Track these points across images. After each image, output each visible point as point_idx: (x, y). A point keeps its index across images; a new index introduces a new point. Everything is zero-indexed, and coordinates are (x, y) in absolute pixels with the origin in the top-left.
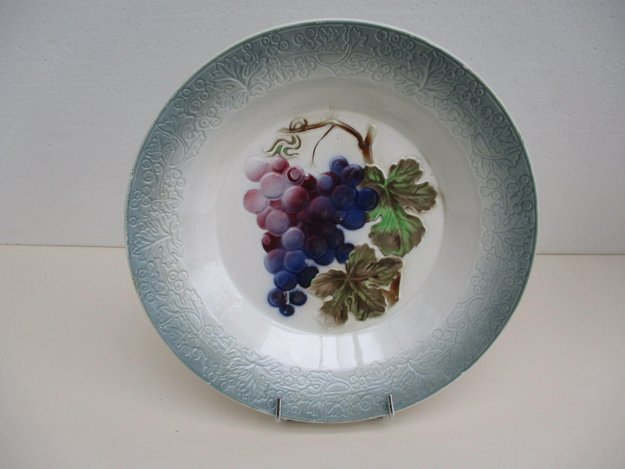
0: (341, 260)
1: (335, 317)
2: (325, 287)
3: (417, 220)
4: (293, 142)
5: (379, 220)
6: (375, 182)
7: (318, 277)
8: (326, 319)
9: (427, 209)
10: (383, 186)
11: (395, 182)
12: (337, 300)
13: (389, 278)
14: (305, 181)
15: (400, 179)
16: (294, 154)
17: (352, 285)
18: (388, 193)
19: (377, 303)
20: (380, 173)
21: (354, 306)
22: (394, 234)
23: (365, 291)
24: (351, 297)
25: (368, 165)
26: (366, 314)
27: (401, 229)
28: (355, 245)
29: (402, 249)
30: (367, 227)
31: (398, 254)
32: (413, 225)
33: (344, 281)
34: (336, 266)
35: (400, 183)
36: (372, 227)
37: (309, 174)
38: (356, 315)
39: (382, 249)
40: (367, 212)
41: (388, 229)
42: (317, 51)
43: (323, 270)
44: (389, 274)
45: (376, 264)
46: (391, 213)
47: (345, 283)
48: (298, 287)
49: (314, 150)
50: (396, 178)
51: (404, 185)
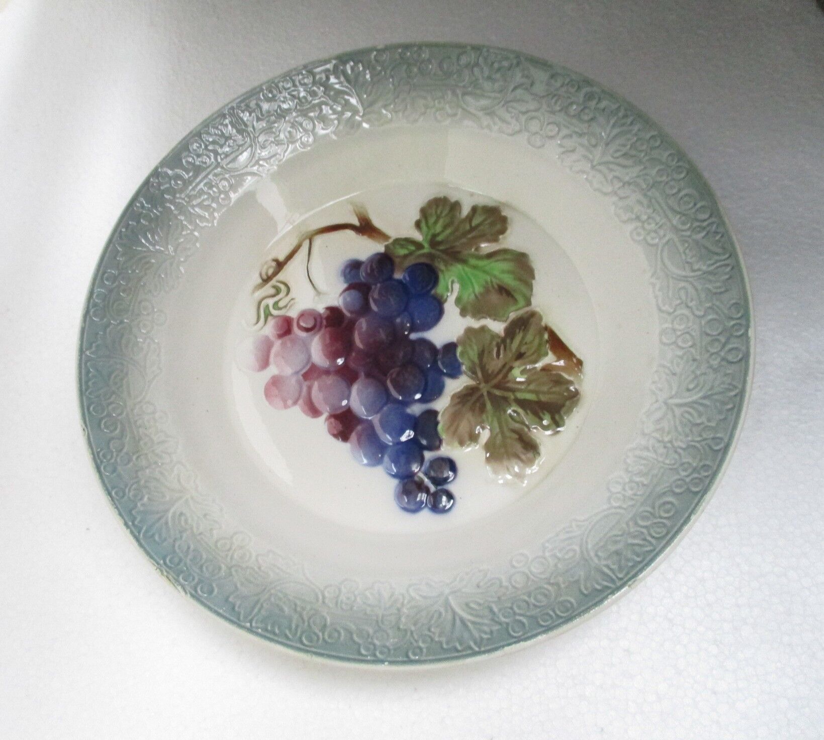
0: (454, 373)
1: (517, 457)
2: (464, 427)
3: (505, 251)
4: (278, 291)
5: (457, 288)
6: (411, 254)
7: (442, 419)
8: (507, 467)
9: (503, 231)
10: (424, 251)
11: (434, 236)
12: (498, 430)
13: (540, 345)
14: (328, 318)
15: (438, 228)
16: (290, 302)
17: (497, 392)
18: (438, 253)
19: (556, 389)
20: (409, 241)
21: (529, 419)
22: (491, 289)
23: (524, 386)
24: (512, 409)
25: (386, 243)
26: (557, 417)
27: (495, 277)
28: (455, 340)
29: (519, 298)
30: (451, 308)
31: (520, 306)
32: (505, 260)
33: (482, 395)
34: (454, 386)
35: (443, 231)
36: (455, 303)
37: (324, 308)
39: (494, 317)
40: (433, 292)
41: (478, 289)
42: (218, 164)
43: (441, 404)
44: (533, 340)
45: (504, 341)
46: (464, 270)
47: (486, 398)
48: (428, 455)
49: (308, 280)
50: (432, 231)
51: (448, 231)
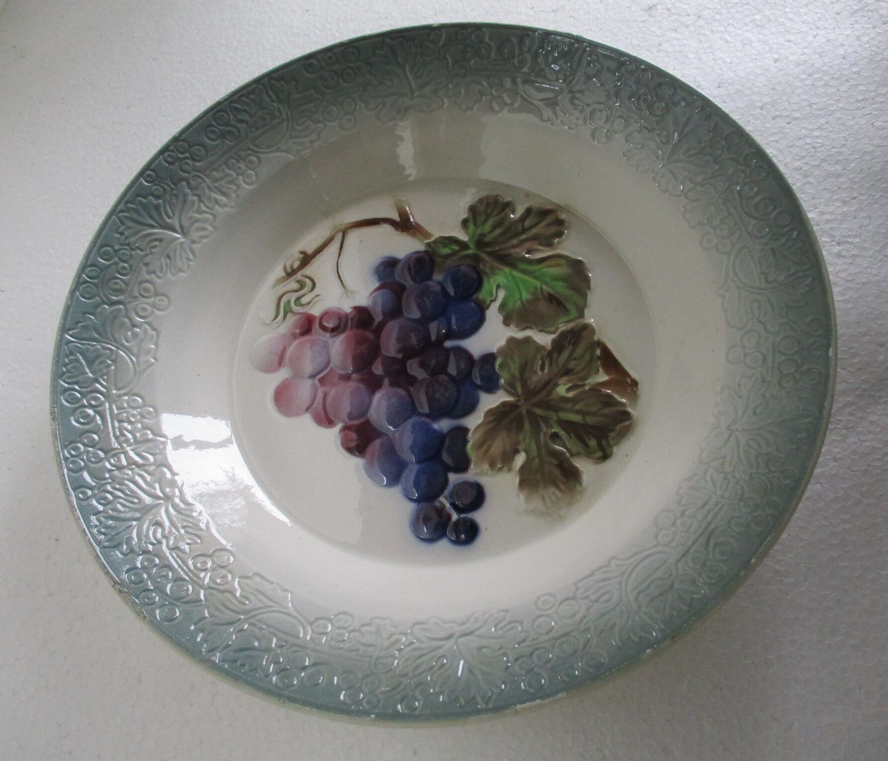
0: (491, 386)
1: (555, 483)
2: (497, 447)
3: (560, 256)
4: (302, 285)
5: (502, 294)
6: (454, 254)
7: (472, 439)
8: (543, 496)
9: (559, 234)
10: (470, 252)
11: (483, 235)
12: (534, 452)
13: (591, 361)
14: (352, 319)
15: (488, 227)
16: (314, 298)
17: (539, 412)
18: (484, 255)
19: (606, 411)
20: (452, 240)
21: (573, 444)
22: (540, 297)
23: (569, 406)
24: (553, 430)
25: (428, 241)
26: (604, 443)
27: (546, 283)
28: (495, 350)
29: (570, 307)
30: (493, 315)
31: (571, 317)
32: (557, 266)
33: (521, 414)
34: (489, 402)
35: (491, 232)
36: (499, 309)
37: (351, 308)
38: (588, 453)
39: (540, 328)
40: (475, 297)
41: (526, 296)
42: (247, 137)
43: (474, 421)
44: (584, 354)
45: (550, 354)
46: (511, 275)
47: (525, 416)
48: (454, 478)
49: (337, 275)
50: (479, 232)
51: (498, 231)
